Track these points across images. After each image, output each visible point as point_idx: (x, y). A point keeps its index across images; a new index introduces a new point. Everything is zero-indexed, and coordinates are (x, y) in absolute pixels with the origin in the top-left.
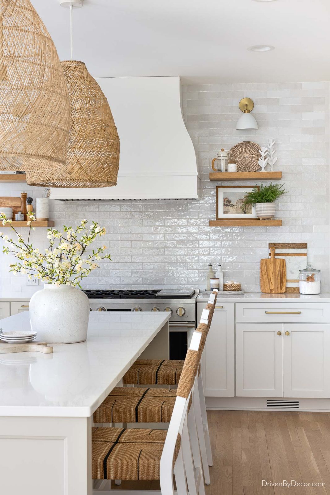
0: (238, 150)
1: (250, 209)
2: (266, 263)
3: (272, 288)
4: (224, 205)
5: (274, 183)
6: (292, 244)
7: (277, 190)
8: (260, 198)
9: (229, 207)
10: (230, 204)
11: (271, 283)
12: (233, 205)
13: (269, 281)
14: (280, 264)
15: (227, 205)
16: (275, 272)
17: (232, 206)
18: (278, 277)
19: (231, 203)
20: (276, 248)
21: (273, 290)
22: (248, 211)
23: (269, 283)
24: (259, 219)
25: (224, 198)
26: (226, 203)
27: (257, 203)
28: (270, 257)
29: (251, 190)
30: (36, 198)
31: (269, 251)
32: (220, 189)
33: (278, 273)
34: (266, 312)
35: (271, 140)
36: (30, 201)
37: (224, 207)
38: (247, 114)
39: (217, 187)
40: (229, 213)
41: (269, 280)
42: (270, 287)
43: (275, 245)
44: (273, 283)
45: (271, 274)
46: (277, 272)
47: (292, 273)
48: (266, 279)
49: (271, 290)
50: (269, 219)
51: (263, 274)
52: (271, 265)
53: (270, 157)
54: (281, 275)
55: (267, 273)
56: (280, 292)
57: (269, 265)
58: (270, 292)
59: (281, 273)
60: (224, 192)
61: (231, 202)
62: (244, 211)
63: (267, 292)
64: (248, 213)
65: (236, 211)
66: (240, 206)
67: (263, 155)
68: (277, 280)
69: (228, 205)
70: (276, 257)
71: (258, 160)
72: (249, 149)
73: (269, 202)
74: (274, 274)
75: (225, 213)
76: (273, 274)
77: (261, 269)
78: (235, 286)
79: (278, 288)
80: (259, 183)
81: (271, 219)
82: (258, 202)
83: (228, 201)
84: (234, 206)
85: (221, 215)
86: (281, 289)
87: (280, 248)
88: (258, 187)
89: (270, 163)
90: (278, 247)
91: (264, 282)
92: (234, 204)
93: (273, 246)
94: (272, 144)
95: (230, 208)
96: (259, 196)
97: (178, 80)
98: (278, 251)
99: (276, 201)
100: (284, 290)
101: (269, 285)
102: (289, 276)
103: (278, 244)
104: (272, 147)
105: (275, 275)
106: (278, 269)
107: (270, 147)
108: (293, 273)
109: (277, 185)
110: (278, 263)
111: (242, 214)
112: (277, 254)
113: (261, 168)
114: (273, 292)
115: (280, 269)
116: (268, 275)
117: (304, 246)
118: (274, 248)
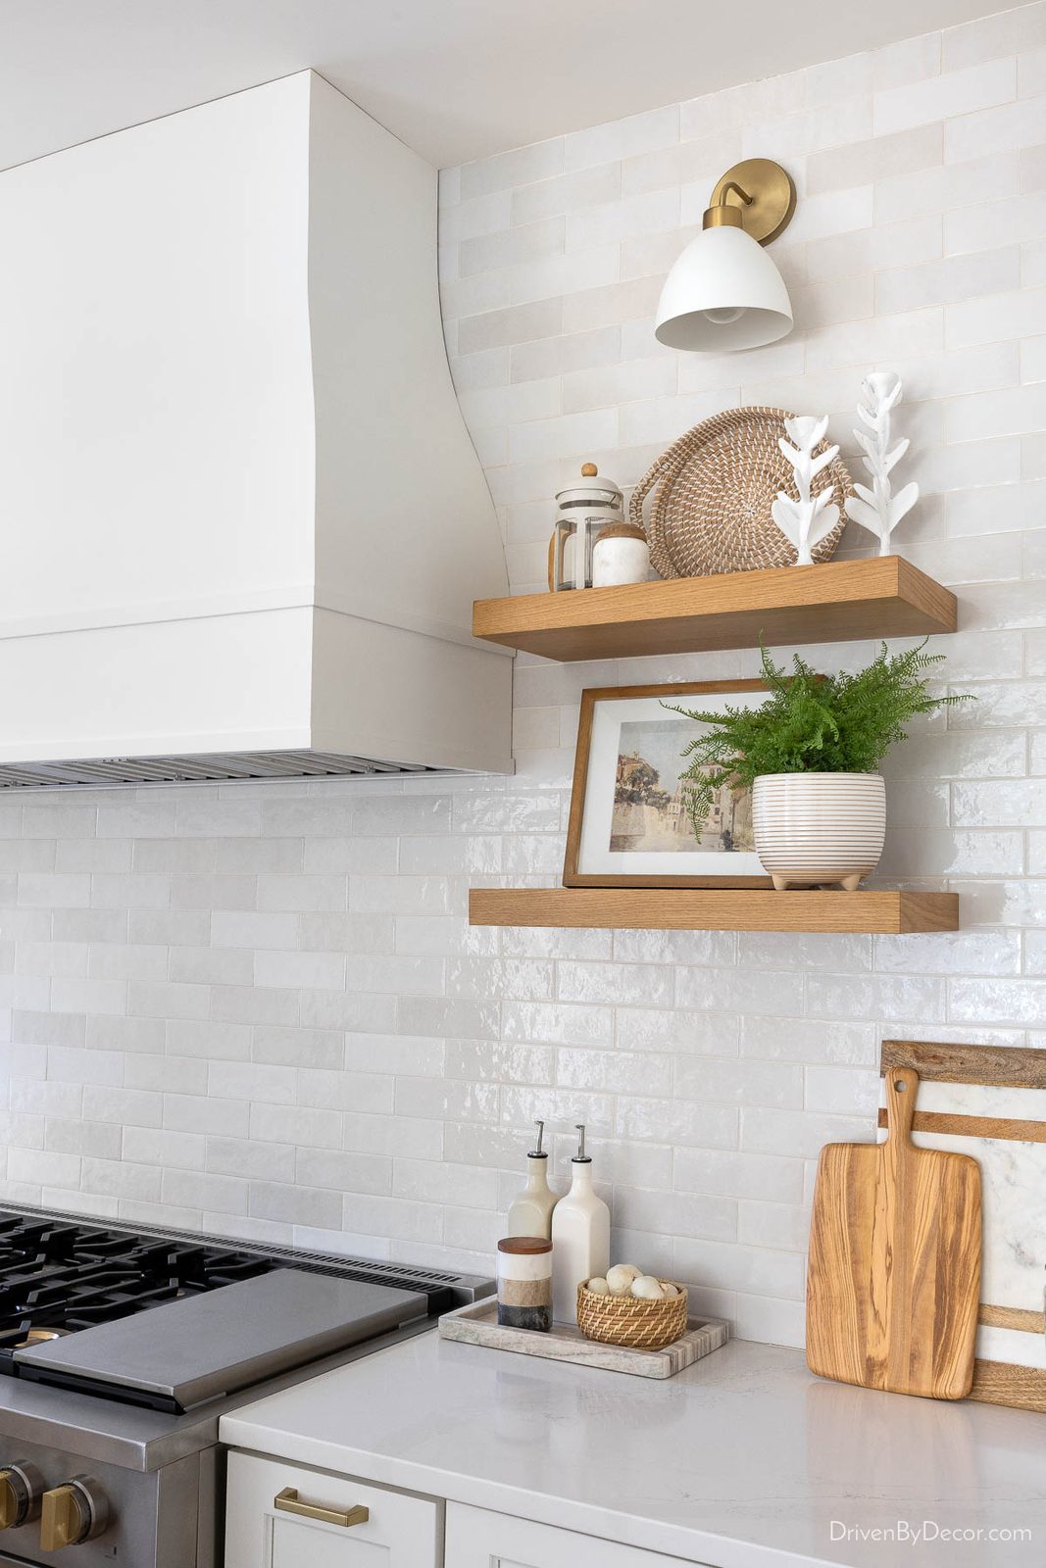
0: (703, 470)
2: (851, 1173)
3: (879, 1350)
4: (624, 798)
6: (1035, 1055)
9: (645, 807)
10: (651, 794)
11: (871, 1318)
12: (668, 800)
13: (861, 1302)
14: (943, 1190)
15: (634, 798)
16: (905, 1242)
17: (661, 802)
18: (921, 1279)
19: (658, 788)
20: (922, 1075)
21: (883, 1364)
22: (749, 833)
23: (861, 1313)
25: (620, 758)
26: (629, 787)
28: (881, 1135)
29: (755, 702)
31: (881, 1093)
32: (604, 709)
33: (926, 1255)
37: (616, 810)
38: (719, 236)
39: (590, 697)
40: (641, 843)
41: (863, 1295)
42: (863, 1339)
43: (919, 1058)
44: (885, 1314)
45: (880, 1251)
46: (919, 1244)
47: (1024, 1260)
48: (840, 1279)
49: (871, 1366)
51: (829, 1242)
52: (881, 1188)
54: (940, 1265)
55: (853, 1242)
56: (926, 1388)
57: (870, 1190)
58: (860, 1377)
59: (942, 1251)
60: (623, 724)
61: (655, 777)
63: (843, 1373)
64: (748, 844)
65: (680, 831)
67: (808, 465)
68: (915, 1299)
69: (640, 799)
70: (922, 1138)
74: (898, 1256)
75: (618, 843)
76: (889, 1252)
77: (819, 1213)
78: (623, 1314)
79: (914, 1357)
83: (640, 771)
84: (671, 804)
85: (597, 859)
86: (938, 1370)
87: (954, 1077)
90: (936, 1068)
91: (827, 1298)
92: (671, 794)
93: (906, 1061)
94: (885, 406)
95: (647, 812)
98: (935, 1097)
100: (955, 1380)
101: (862, 1328)
102: (1002, 1283)
103: (941, 1052)
104: (884, 422)
105: (906, 1263)
106: (924, 1221)
107: (873, 423)
110: (928, 1174)
111: (712, 848)
112: (930, 1116)
113: (793, 555)
114: (886, 1380)
115: (940, 1222)
116: (855, 1262)
118: (911, 1075)
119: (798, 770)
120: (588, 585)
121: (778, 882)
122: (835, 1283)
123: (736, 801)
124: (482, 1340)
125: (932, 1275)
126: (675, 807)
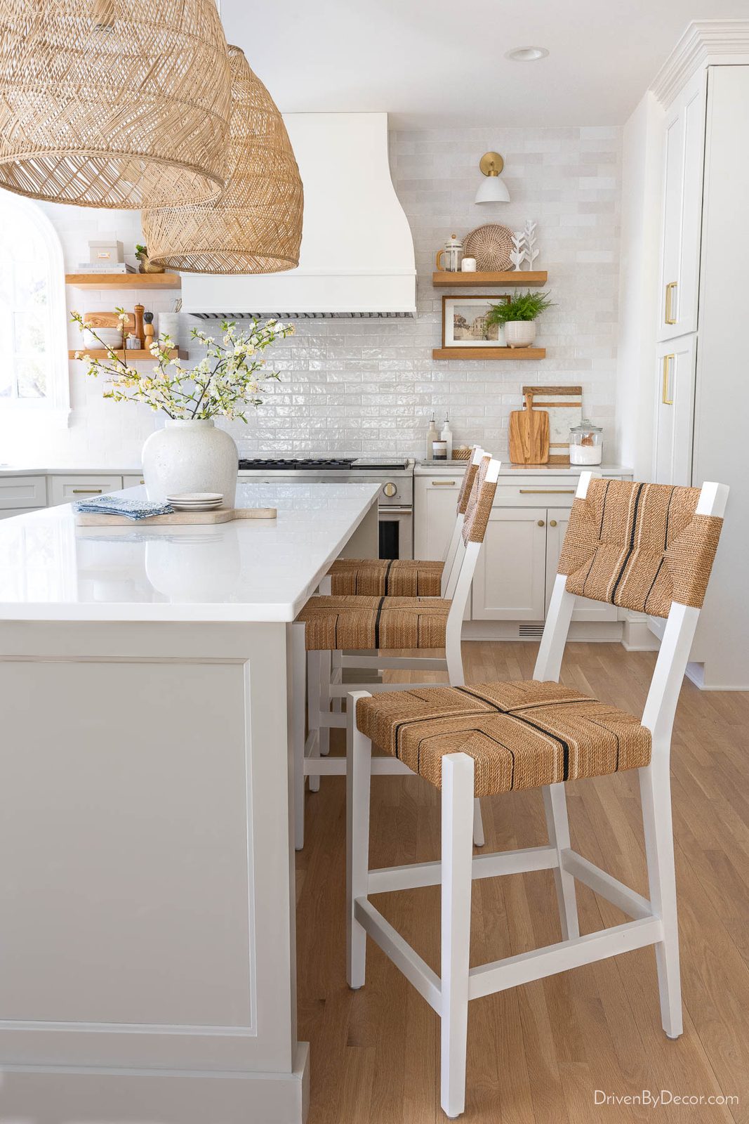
0: (478, 238)
1: (496, 332)
2: (519, 417)
3: (528, 456)
4: (455, 326)
5: (533, 291)
6: (560, 388)
7: (539, 301)
8: (512, 313)
10: (464, 325)
11: (525, 448)
12: (469, 327)
13: (523, 446)
14: (541, 419)
15: (460, 326)
16: (532, 431)
17: (467, 327)
18: (537, 439)
19: (466, 323)
20: (534, 394)
21: (529, 459)
22: (493, 335)
23: (523, 449)
24: (510, 347)
25: (454, 315)
26: (458, 323)
27: (506, 323)
28: (524, 408)
29: (497, 302)
30: (159, 314)
31: (524, 399)
32: (448, 301)
33: (537, 433)
34: (521, 492)
35: (530, 222)
36: (149, 318)
37: (455, 329)
38: (492, 178)
39: (444, 298)
40: (463, 338)
41: (523, 444)
42: (524, 454)
43: (532, 390)
44: (529, 448)
45: (526, 434)
46: (536, 431)
47: (558, 433)
48: (518, 442)
49: (526, 459)
50: (525, 347)
51: (514, 433)
52: (526, 420)
53: (528, 249)
54: (541, 435)
55: (520, 432)
56: (539, 463)
57: (523, 421)
58: (524, 462)
59: (541, 432)
60: (454, 306)
61: (465, 321)
62: (486, 336)
63: (520, 462)
64: (492, 339)
65: (473, 335)
66: (479, 327)
67: (518, 245)
68: (535, 443)
69: (462, 326)
70: (534, 408)
71: (508, 253)
72: (495, 236)
73: (525, 320)
74: (531, 434)
75: (455, 338)
76: (529, 434)
77: (511, 427)
79: (536, 456)
80: (510, 291)
81: (529, 347)
82: (509, 320)
83: (461, 319)
85: (450, 342)
86: (541, 458)
87: (541, 394)
88: (509, 297)
89: (528, 258)
90: (537, 392)
91: (515, 446)
92: (470, 325)
93: (530, 391)
94: (531, 229)
95: (464, 330)
96: (511, 311)
97: (383, 119)
98: (537, 399)
99: (536, 319)
100: (545, 460)
101: (523, 451)
102: (554, 438)
103: (537, 388)
104: (532, 233)
105: (533, 436)
106: (536, 427)
107: (529, 233)
108: (560, 433)
109: (538, 294)
110: (537, 417)
112: (535, 403)
113: (514, 266)
114: (530, 462)
115: (540, 427)
116: (521, 437)
117: (577, 391)
118: (531, 395)
119: (520, 320)
120: (460, 269)
121: (512, 347)
122: (516, 442)
123: (489, 327)
125: (539, 438)
126: (471, 329)
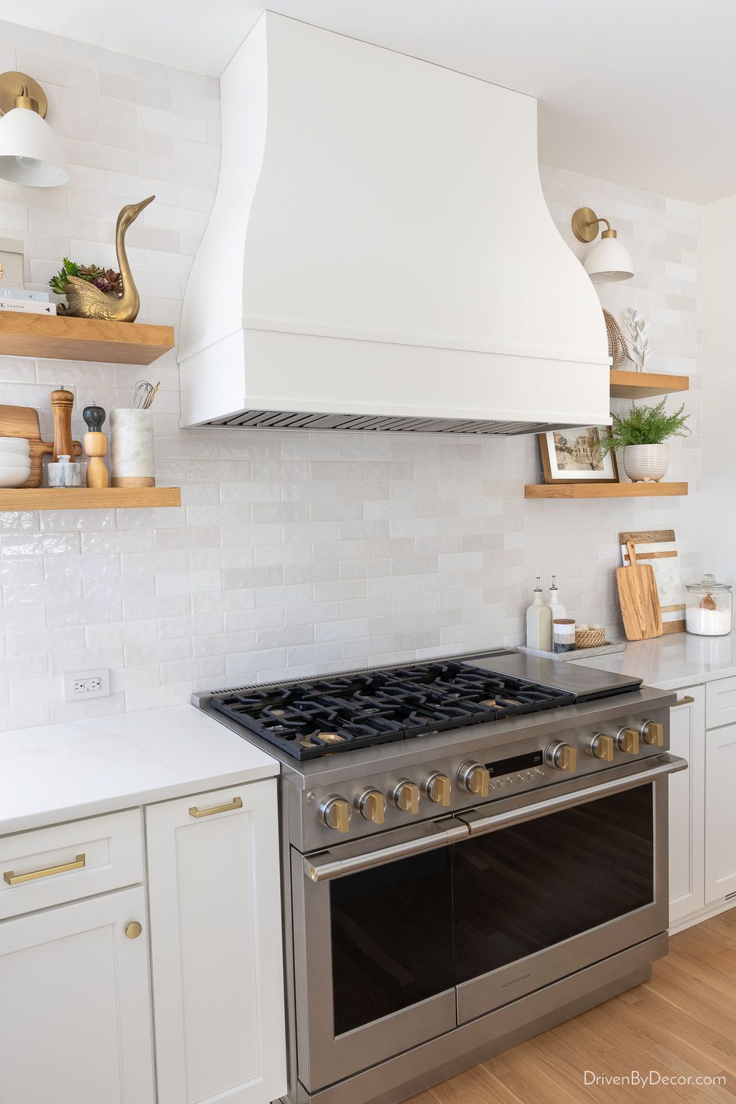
3: (644, 628)
4: (557, 449)
6: (656, 532)
10: (567, 448)
11: (640, 618)
13: (637, 615)
14: (648, 575)
15: (562, 450)
16: (643, 595)
17: (570, 451)
18: (648, 603)
19: (568, 446)
20: (636, 542)
21: (645, 631)
22: (598, 463)
23: (638, 620)
25: (554, 433)
26: (559, 445)
33: (648, 596)
37: (557, 454)
40: (567, 467)
41: (636, 611)
42: (639, 625)
43: (632, 537)
44: (643, 616)
45: (637, 598)
46: (646, 593)
47: (663, 592)
48: (631, 609)
49: (643, 633)
51: (627, 599)
54: (652, 598)
55: (631, 597)
56: (656, 635)
57: (632, 580)
58: (641, 637)
59: (651, 594)
61: (566, 442)
62: (591, 464)
63: (637, 638)
65: (578, 462)
66: (582, 451)
68: (648, 609)
69: (564, 450)
70: (639, 562)
74: (641, 598)
75: (561, 467)
77: (622, 590)
79: (651, 627)
83: (562, 440)
84: (573, 452)
85: (556, 474)
86: (657, 628)
87: (641, 542)
91: (629, 616)
92: (572, 448)
93: (627, 539)
95: (567, 455)
98: (641, 548)
100: (661, 631)
101: (639, 622)
102: (664, 600)
105: (645, 599)
106: (645, 586)
108: (665, 593)
110: (644, 574)
111: (588, 469)
112: (639, 554)
114: (646, 637)
115: (649, 587)
117: (669, 536)
118: (633, 543)
122: (630, 611)
123: (592, 452)
124: (573, 658)
125: (650, 601)
126: (574, 454)
